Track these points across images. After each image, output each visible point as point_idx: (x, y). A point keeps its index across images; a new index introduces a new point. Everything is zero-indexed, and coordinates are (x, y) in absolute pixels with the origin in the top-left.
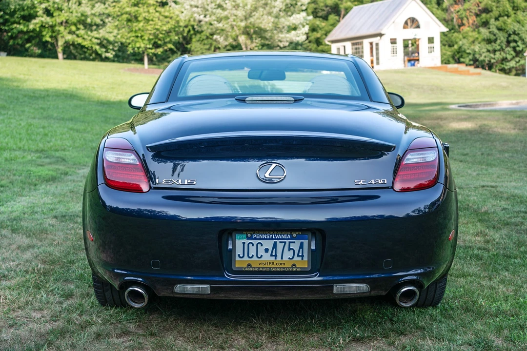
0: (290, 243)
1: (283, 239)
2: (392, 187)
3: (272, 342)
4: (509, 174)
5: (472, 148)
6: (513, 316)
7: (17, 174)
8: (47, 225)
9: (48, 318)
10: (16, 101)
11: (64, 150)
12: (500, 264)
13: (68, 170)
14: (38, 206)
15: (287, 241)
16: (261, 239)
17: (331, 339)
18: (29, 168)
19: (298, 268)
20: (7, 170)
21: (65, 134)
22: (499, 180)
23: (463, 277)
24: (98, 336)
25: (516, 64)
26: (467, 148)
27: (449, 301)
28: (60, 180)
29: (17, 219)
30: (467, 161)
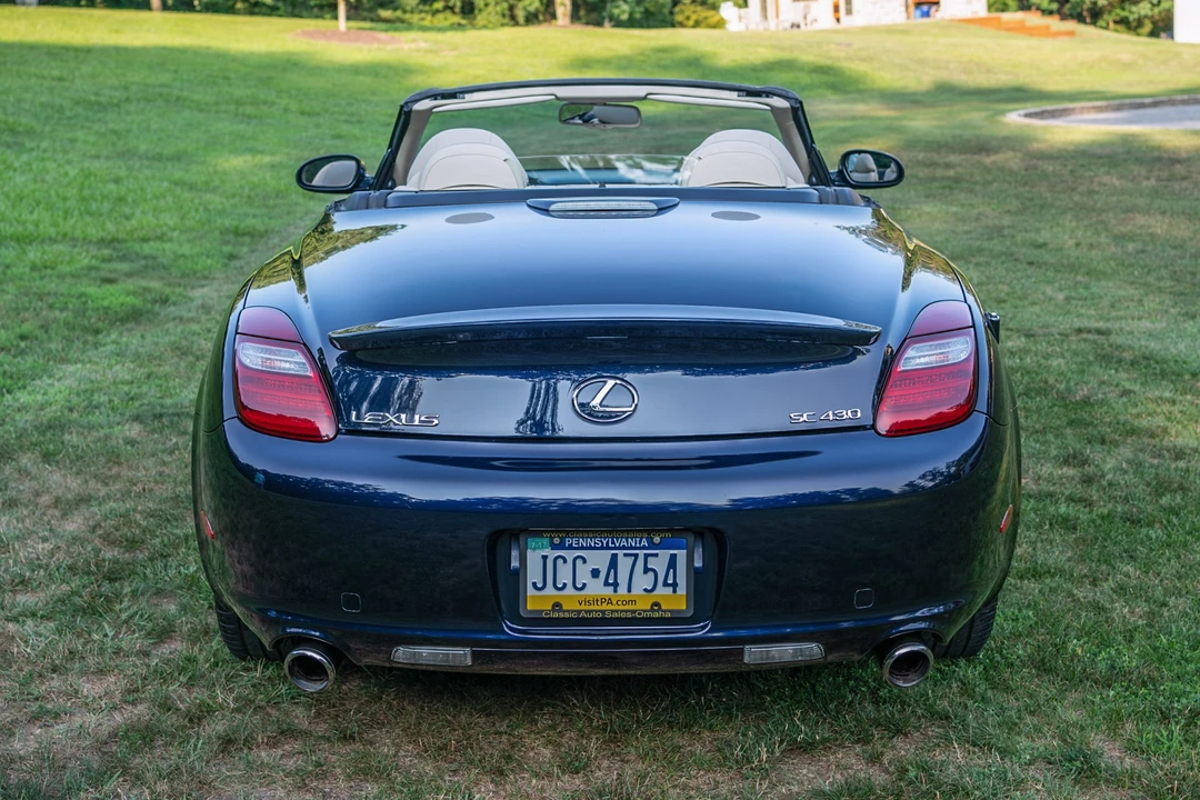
0: (646, 556)
1: (631, 548)
2: (873, 427)
3: (612, 754)
4: (1136, 298)
5: (1055, 229)
6: (1144, 684)
7: (57, 305)
8: (121, 442)
9: (118, 696)
10: (57, 115)
11: (160, 238)
12: (1115, 543)
13: (168, 291)
14: (101, 390)
15: (641, 553)
16: (582, 548)
17: (742, 749)
18: (83, 289)
19: (665, 611)
20: (35, 293)
21: (164, 197)
22: (1114, 314)
23: (1034, 576)
24: (227, 743)
25: (1152, 10)
26: (1045, 229)
27: (1003, 643)
28: (151, 317)
29: (56, 426)
30: (1045, 263)
